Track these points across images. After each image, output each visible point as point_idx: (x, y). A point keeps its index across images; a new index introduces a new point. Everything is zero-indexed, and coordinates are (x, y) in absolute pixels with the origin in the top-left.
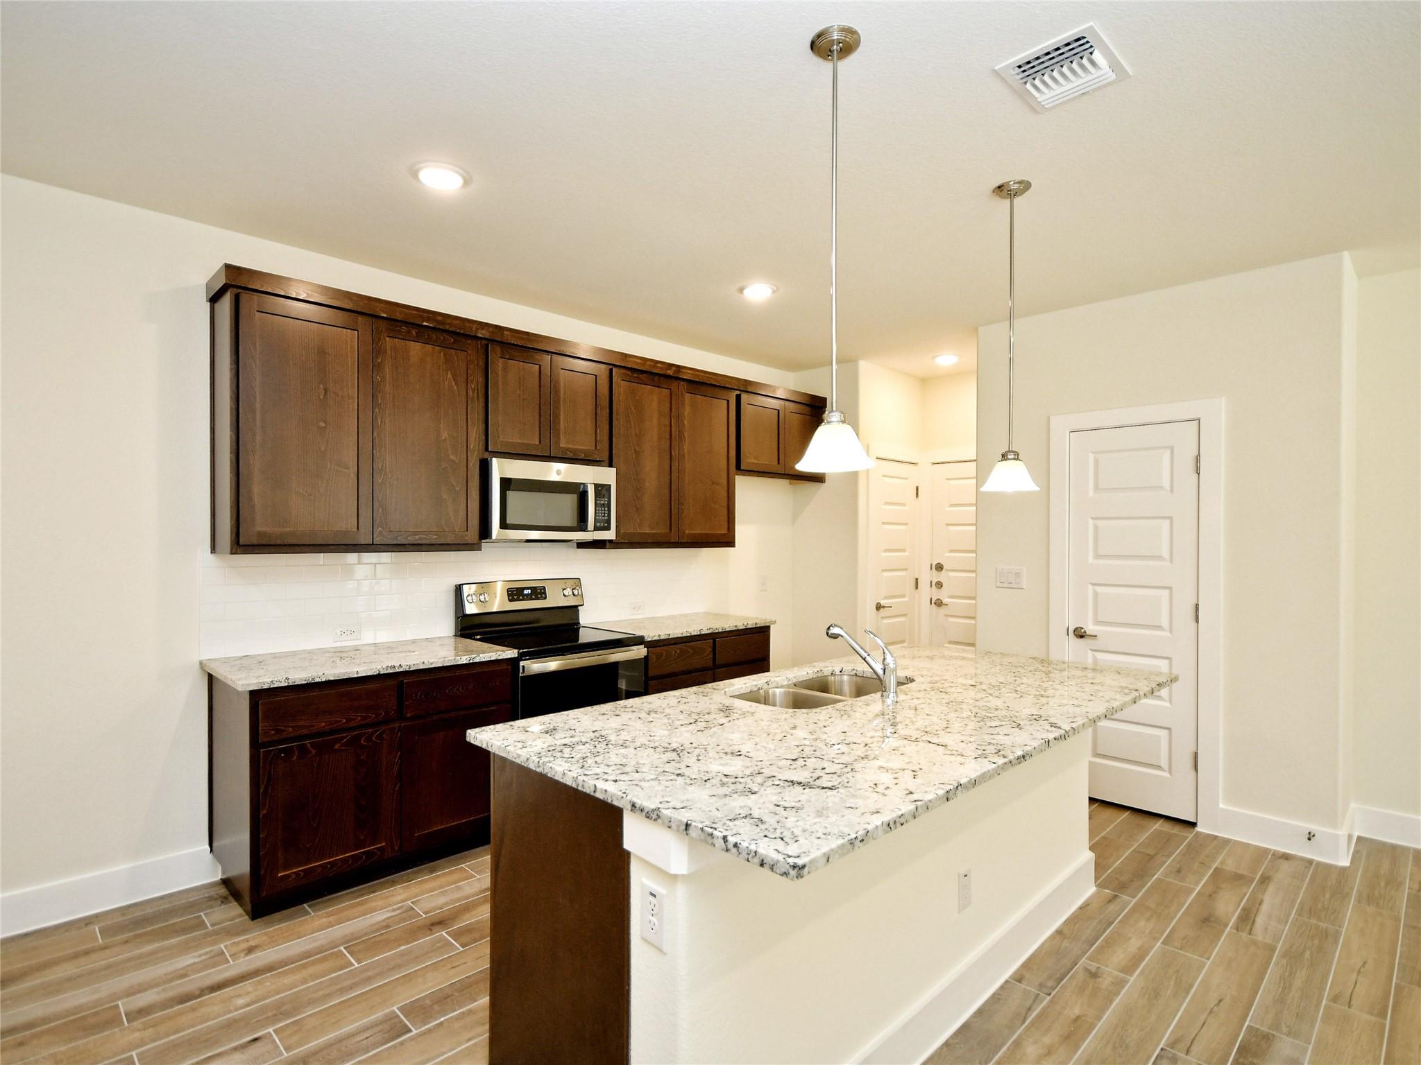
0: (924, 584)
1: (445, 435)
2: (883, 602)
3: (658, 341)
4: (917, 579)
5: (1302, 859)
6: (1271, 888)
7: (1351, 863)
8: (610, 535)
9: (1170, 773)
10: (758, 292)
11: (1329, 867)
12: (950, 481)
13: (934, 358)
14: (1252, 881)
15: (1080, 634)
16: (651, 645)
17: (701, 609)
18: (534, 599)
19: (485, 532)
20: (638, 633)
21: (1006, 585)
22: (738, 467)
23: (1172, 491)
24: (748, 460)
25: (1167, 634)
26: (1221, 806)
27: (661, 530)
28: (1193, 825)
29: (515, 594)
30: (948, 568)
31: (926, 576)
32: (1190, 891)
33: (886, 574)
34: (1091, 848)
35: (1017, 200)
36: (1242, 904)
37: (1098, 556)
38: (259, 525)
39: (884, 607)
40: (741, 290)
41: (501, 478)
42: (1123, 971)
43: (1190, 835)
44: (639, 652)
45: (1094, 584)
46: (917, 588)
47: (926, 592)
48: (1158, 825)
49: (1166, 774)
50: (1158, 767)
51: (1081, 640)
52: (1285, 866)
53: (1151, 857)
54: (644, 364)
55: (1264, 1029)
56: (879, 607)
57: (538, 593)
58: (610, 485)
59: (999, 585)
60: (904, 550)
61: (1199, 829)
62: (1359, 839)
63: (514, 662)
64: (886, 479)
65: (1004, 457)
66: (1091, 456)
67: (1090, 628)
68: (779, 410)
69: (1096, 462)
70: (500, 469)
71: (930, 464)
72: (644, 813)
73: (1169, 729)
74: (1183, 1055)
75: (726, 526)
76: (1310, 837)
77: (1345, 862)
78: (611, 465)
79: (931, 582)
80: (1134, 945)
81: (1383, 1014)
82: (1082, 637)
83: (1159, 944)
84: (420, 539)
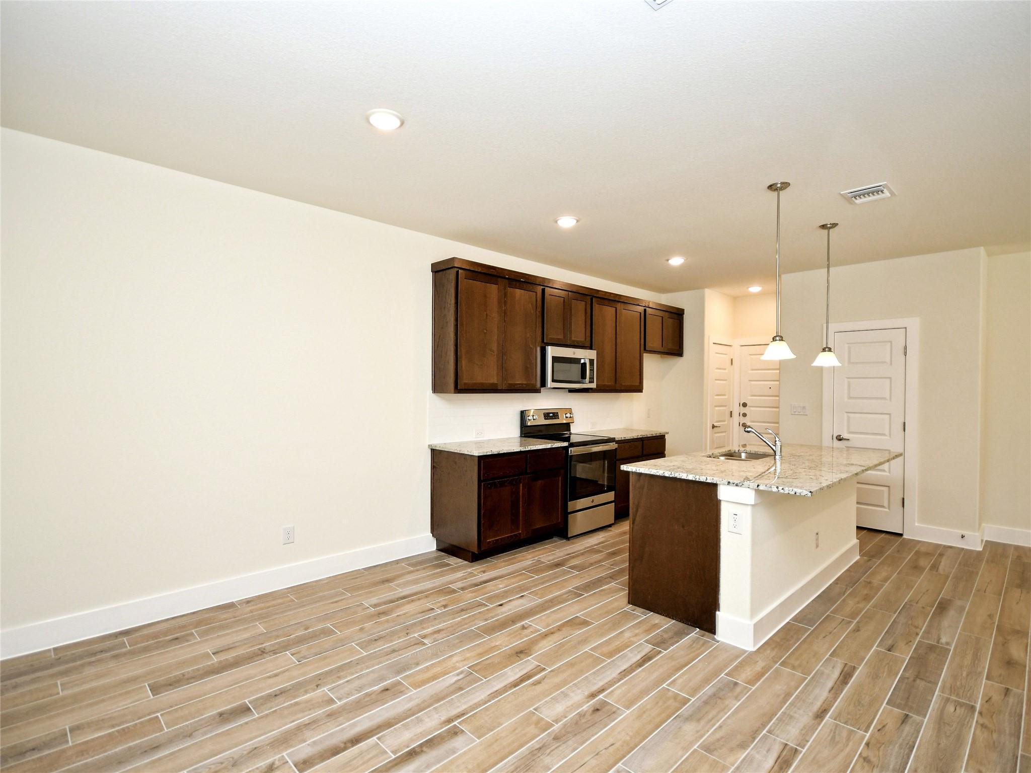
0: (735, 414)
1: (528, 335)
2: (716, 424)
3: (605, 281)
4: (731, 412)
5: (958, 548)
6: (944, 557)
7: (983, 549)
8: (594, 385)
9: (889, 509)
10: (676, 261)
11: (971, 551)
12: (751, 356)
13: (748, 288)
14: (934, 556)
15: (839, 439)
16: (618, 442)
17: (621, 426)
18: (553, 419)
19: (543, 383)
20: (612, 437)
21: (796, 413)
22: (645, 349)
23: (891, 364)
24: (649, 345)
25: (888, 438)
26: (916, 524)
27: (611, 383)
28: (901, 535)
29: (547, 416)
30: (750, 405)
31: (737, 409)
32: (905, 558)
33: (717, 408)
34: (857, 539)
35: (831, 230)
36: (932, 562)
37: (850, 398)
38: (465, 380)
39: (717, 427)
40: (668, 260)
41: (552, 357)
42: (882, 581)
43: (900, 539)
44: (612, 446)
45: (847, 412)
46: (731, 416)
47: (736, 419)
48: (883, 535)
49: (887, 510)
50: (883, 507)
51: (840, 442)
52: (950, 551)
53: (883, 547)
54: (605, 295)
55: (948, 598)
56: (714, 427)
57: (555, 416)
58: (594, 360)
59: (793, 413)
60: (724, 395)
61: (905, 536)
62: (987, 541)
63: (566, 448)
64: (717, 355)
65: (824, 350)
66: (847, 346)
67: (845, 435)
68: (662, 317)
69: (849, 348)
70: (551, 351)
71: (739, 346)
72: (735, 485)
73: (888, 486)
74: (915, 604)
75: (639, 381)
76: (963, 537)
77: (980, 549)
78: (591, 348)
79: (740, 413)
80: (884, 574)
81: (1000, 595)
82: (840, 440)
83: (895, 574)
84: (519, 387)
